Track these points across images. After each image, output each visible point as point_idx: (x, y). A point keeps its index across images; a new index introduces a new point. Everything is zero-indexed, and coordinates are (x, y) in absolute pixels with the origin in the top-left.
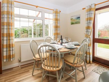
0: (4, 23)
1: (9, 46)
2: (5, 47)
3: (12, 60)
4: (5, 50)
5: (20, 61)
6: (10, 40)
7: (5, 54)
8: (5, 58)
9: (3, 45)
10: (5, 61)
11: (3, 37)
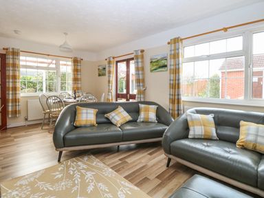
0: (9, 76)
1: (15, 101)
2: (11, 101)
3: (17, 115)
4: (10, 104)
5: (26, 119)
6: (16, 94)
7: (10, 109)
8: (10, 113)
9: (9, 99)
10: (10, 116)
11: (9, 90)
